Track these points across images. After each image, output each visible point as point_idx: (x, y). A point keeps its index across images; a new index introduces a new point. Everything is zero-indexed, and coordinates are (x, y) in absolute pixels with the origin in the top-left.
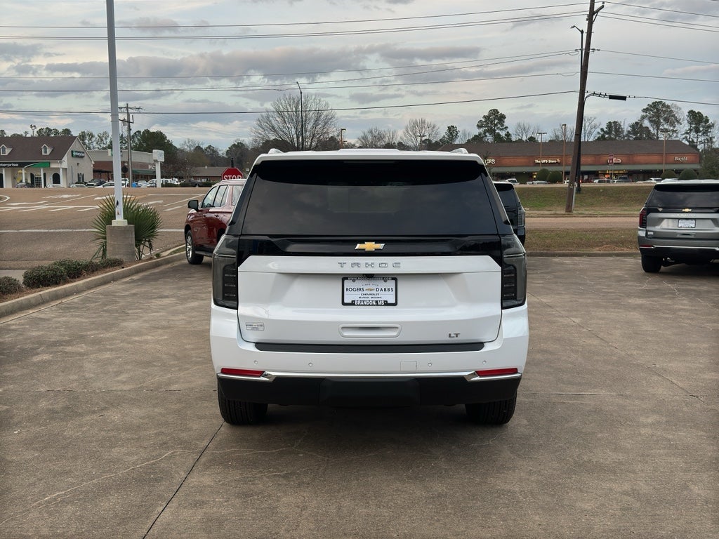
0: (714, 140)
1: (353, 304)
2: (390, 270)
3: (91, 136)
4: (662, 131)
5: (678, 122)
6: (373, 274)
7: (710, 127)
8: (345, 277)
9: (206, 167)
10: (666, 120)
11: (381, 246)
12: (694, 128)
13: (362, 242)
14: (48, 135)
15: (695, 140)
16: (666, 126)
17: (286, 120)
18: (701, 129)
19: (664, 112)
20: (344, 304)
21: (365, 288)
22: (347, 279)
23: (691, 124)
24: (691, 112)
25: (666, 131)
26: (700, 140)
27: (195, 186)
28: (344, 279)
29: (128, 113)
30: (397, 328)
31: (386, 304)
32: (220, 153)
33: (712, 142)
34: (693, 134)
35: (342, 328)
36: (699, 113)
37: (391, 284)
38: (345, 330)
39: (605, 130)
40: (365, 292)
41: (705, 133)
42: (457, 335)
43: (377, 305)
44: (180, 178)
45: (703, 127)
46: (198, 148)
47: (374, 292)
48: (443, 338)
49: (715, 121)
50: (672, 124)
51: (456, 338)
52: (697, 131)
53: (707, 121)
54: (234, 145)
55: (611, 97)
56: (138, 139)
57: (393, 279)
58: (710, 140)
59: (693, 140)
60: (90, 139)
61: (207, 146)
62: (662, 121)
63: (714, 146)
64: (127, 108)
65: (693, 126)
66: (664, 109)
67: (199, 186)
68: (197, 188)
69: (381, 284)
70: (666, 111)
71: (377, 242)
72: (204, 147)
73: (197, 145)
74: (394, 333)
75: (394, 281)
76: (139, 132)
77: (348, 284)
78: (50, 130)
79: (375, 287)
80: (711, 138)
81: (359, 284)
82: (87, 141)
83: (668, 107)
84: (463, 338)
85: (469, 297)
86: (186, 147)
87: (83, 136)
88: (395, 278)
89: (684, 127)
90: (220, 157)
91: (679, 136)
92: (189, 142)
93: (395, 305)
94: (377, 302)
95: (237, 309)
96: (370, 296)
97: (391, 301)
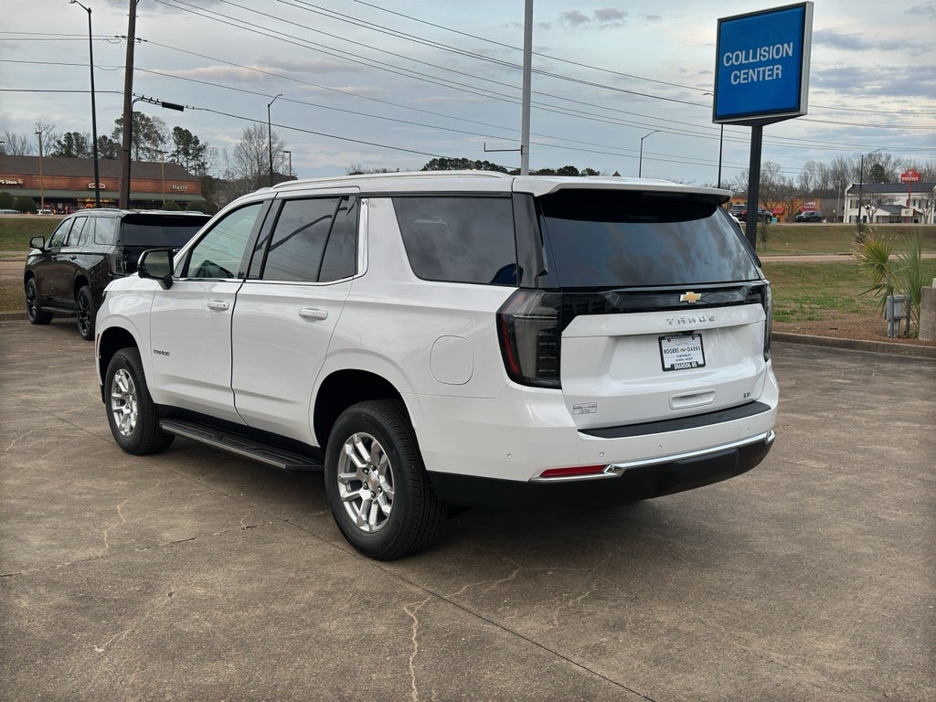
0: (207, 166)
1: (672, 368)
2: (708, 324)
4: (143, 149)
5: (162, 140)
7: (200, 149)
8: (662, 337)
10: (148, 136)
11: (699, 296)
12: (184, 149)
13: (683, 292)
15: (185, 165)
16: (148, 145)
18: (191, 151)
19: (144, 126)
20: (664, 369)
21: (680, 347)
22: (664, 338)
23: (178, 144)
24: (177, 129)
25: (149, 150)
26: (190, 165)
28: (661, 339)
30: (713, 392)
31: (697, 365)
33: (204, 169)
34: (181, 157)
35: (674, 398)
36: (186, 131)
37: (698, 342)
38: (674, 401)
39: (63, 143)
40: (679, 354)
41: (196, 156)
42: (749, 395)
43: (692, 367)
45: (192, 148)
47: (686, 353)
49: (207, 143)
50: (154, 142)
51: (747, 398)
52: (187, 154)
53: (197, 142)
55: (165, 105)
57: (698, 336)
58: (202, 166)
59: (182, 165)
62: (142, 137)
63: (208, 174)
65: (181, 147)
66: (143, 122)
69: (691, 343)
70: (146, 125)
71: (696, 291)
74: (711, 399)
75: (699, 338)
77: (664, 343)
79: (686, 347)
80: (203, 163)
81: (674, 343)
83: (148, 119)
88: (700, 333)
89: (170, 146)
91: (165, 158)
93: (704, 365)
94: (691, 363)
95: (560, 388)
96: (685, 358)
97: (701, 362)
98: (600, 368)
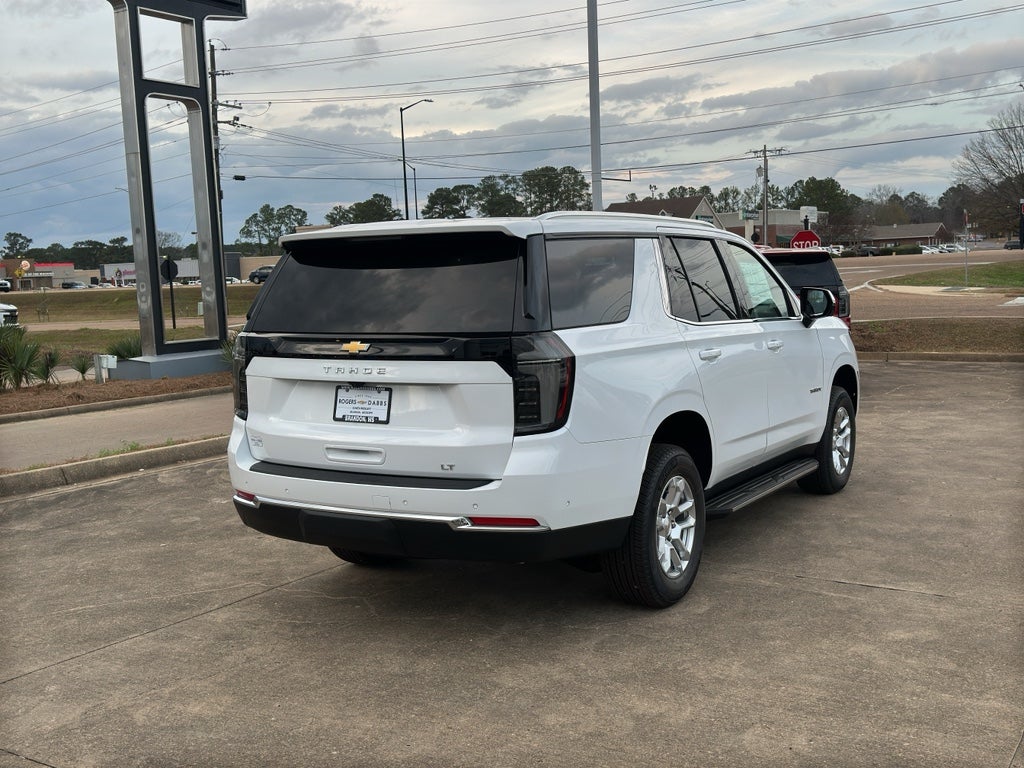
1: (343, 419)
2: (374, 377)
3: (736, 192)
6: (364, 383)
8: (339, 386)
9: (895, 226)
11: (365, 346)
13: (348, 341)
14: (682, 196)
17: (1013, 144)
20: (335, 419)
21: (358, 399)
22: (342, 387)
27: (867, 255)
28: (338, 388)
29: (765, 157)
30: (380, 452)
31: (377, 421)
32: (930, 202)
35: (327, 449)
37: (385, 396)
38: (331, 451)
40: (356, 405)
42: (451, 467)
43: (367, 422)
44: (846, 244)
46: (895, 197)
47: (366, 406)
48: (433, 470)
51: (450, 472)
54: (952, 189)
56: (799, 192)
57: (386, 389)
60: (734, 198)
61: (908, 193)
64: (765, 151)
67: (874, 255)
68: (871, 258)
69: (375, 396)
71: (363, 341)
72: (903, 196)
73: (892, 193)
74: (377, 459)
75: (388, 392)
76: (801, 182)
77: (342, 394)
78: (684, 189)
79: (366, 399)
81: (353, 394)
82: (730, 201)
84: (457, 472)
85: (470, 417)
86: (875, 198)
87: (725, 195)
88: (388, 388)
90: (930, 208)
92: (879, 190)
93: (387, 422)
94: (367, 418)
95: (246, 419)
96: (361, 411)
97: (383, 418)
98: (274, 407)
